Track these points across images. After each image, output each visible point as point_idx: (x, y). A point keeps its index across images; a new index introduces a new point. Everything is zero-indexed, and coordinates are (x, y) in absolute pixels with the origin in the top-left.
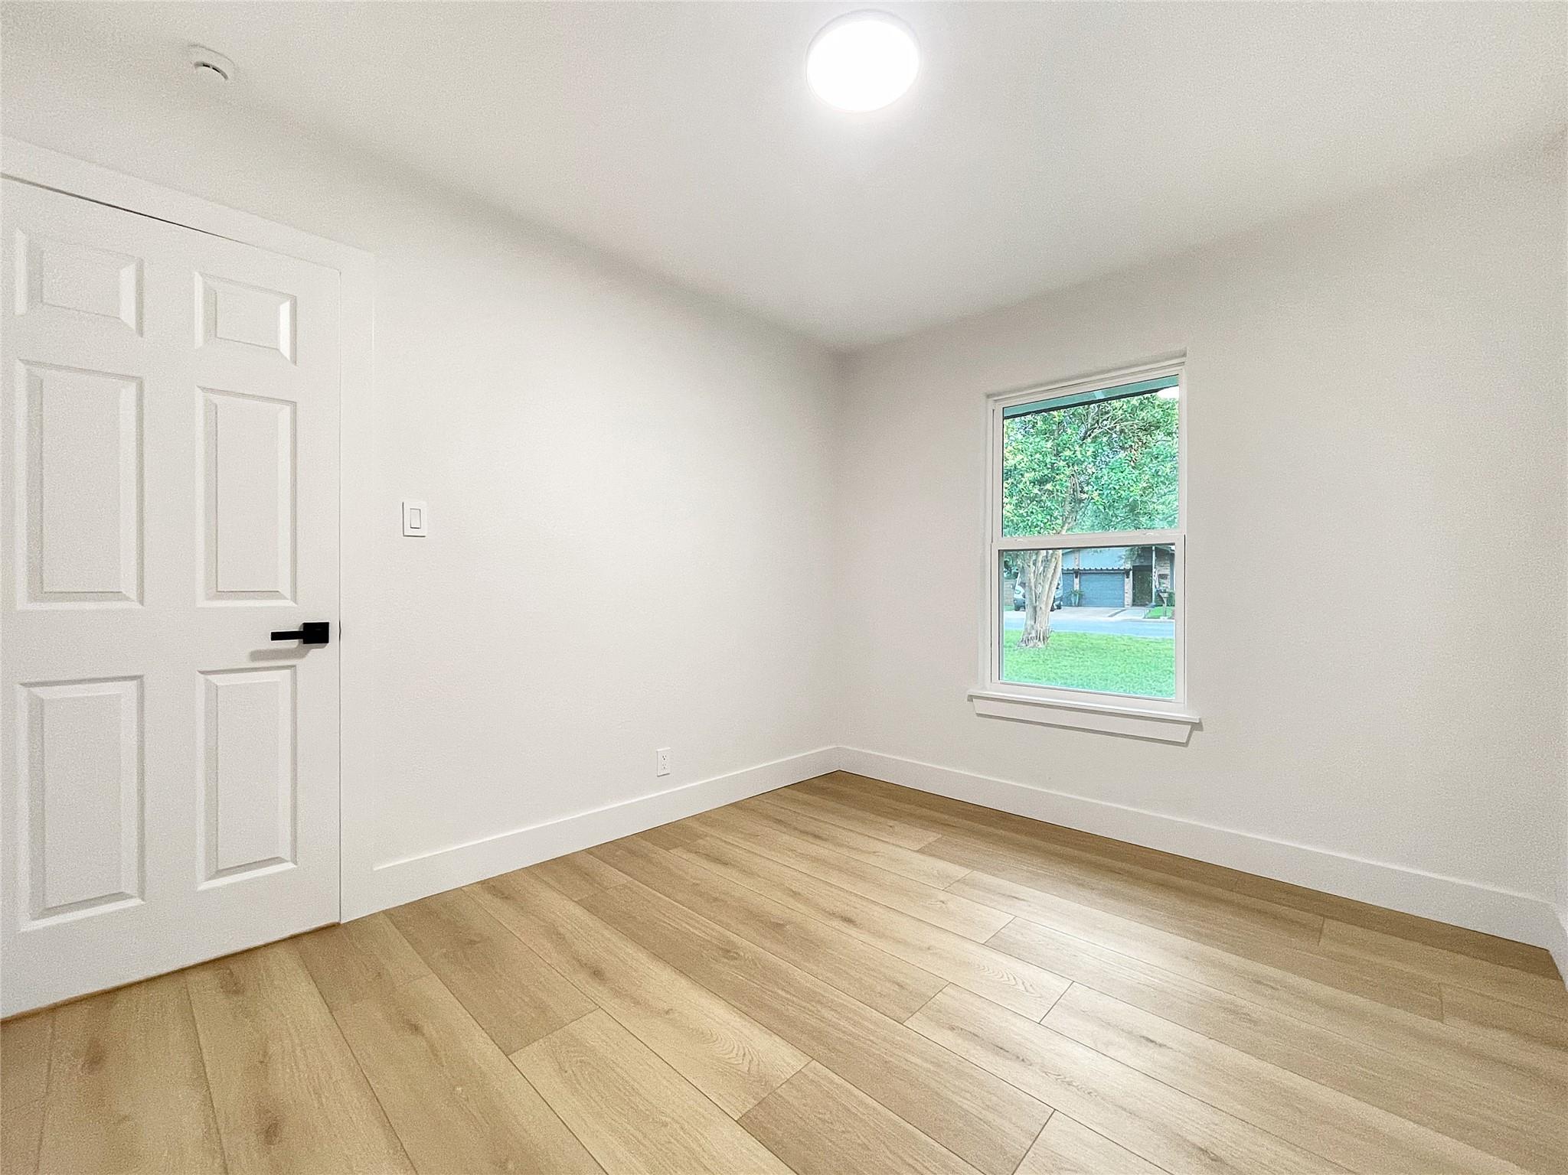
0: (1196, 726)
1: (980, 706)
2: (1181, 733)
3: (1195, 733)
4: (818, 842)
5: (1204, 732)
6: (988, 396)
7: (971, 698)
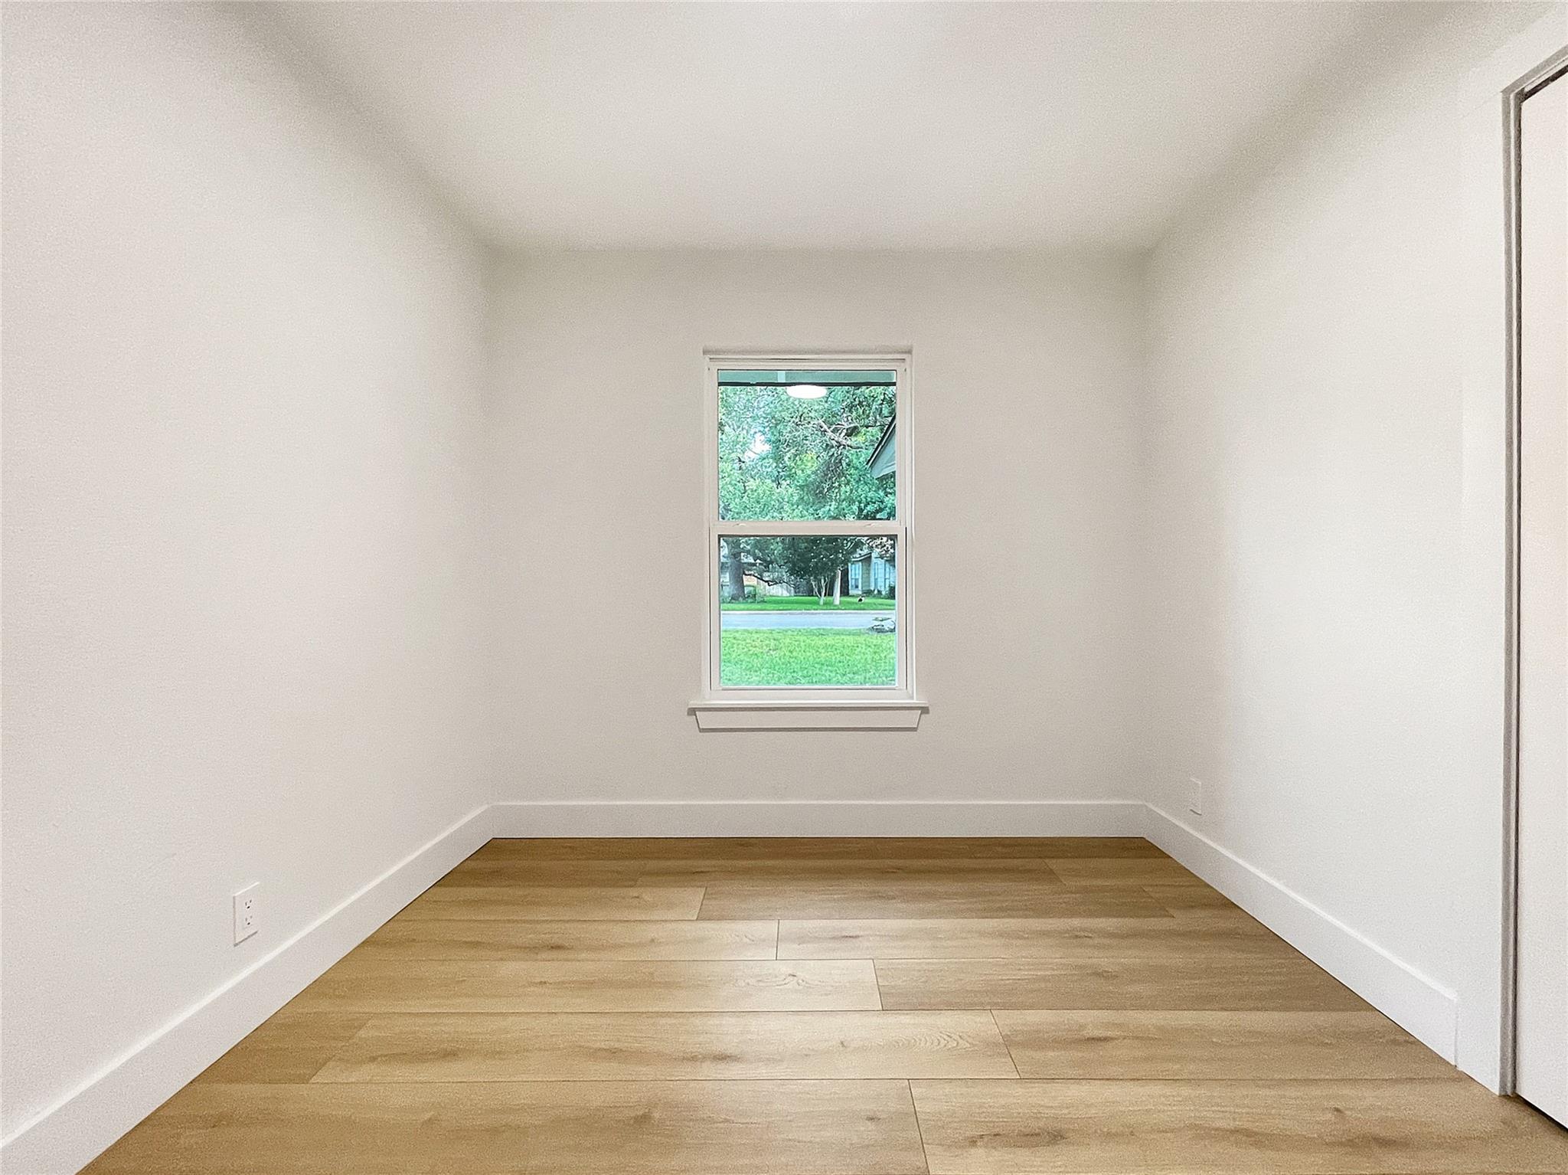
0: (925, 710)
1: (706, 720)
2: (910, 719)
3: (923, 716)
4: (561, 954)
5: (931, 714)
6: (705, 352)
7: (692, 711)
